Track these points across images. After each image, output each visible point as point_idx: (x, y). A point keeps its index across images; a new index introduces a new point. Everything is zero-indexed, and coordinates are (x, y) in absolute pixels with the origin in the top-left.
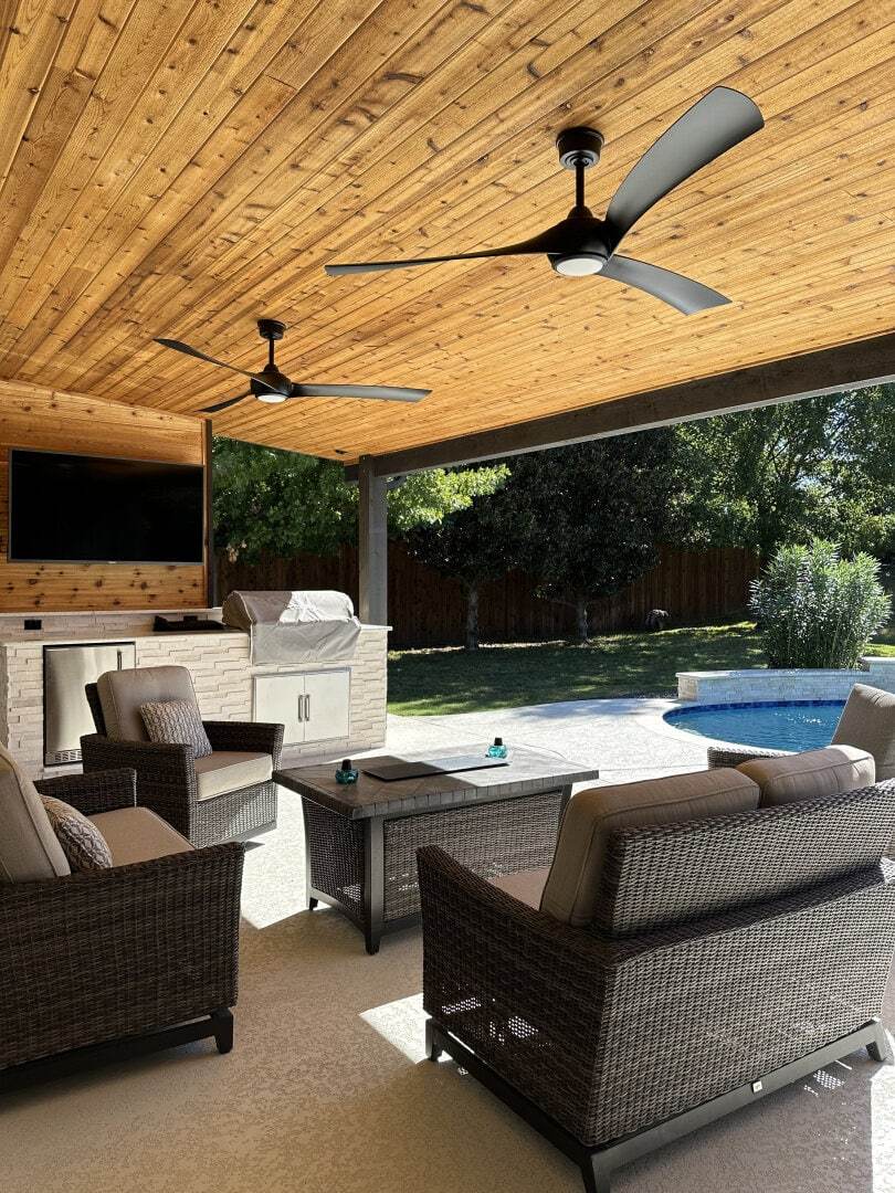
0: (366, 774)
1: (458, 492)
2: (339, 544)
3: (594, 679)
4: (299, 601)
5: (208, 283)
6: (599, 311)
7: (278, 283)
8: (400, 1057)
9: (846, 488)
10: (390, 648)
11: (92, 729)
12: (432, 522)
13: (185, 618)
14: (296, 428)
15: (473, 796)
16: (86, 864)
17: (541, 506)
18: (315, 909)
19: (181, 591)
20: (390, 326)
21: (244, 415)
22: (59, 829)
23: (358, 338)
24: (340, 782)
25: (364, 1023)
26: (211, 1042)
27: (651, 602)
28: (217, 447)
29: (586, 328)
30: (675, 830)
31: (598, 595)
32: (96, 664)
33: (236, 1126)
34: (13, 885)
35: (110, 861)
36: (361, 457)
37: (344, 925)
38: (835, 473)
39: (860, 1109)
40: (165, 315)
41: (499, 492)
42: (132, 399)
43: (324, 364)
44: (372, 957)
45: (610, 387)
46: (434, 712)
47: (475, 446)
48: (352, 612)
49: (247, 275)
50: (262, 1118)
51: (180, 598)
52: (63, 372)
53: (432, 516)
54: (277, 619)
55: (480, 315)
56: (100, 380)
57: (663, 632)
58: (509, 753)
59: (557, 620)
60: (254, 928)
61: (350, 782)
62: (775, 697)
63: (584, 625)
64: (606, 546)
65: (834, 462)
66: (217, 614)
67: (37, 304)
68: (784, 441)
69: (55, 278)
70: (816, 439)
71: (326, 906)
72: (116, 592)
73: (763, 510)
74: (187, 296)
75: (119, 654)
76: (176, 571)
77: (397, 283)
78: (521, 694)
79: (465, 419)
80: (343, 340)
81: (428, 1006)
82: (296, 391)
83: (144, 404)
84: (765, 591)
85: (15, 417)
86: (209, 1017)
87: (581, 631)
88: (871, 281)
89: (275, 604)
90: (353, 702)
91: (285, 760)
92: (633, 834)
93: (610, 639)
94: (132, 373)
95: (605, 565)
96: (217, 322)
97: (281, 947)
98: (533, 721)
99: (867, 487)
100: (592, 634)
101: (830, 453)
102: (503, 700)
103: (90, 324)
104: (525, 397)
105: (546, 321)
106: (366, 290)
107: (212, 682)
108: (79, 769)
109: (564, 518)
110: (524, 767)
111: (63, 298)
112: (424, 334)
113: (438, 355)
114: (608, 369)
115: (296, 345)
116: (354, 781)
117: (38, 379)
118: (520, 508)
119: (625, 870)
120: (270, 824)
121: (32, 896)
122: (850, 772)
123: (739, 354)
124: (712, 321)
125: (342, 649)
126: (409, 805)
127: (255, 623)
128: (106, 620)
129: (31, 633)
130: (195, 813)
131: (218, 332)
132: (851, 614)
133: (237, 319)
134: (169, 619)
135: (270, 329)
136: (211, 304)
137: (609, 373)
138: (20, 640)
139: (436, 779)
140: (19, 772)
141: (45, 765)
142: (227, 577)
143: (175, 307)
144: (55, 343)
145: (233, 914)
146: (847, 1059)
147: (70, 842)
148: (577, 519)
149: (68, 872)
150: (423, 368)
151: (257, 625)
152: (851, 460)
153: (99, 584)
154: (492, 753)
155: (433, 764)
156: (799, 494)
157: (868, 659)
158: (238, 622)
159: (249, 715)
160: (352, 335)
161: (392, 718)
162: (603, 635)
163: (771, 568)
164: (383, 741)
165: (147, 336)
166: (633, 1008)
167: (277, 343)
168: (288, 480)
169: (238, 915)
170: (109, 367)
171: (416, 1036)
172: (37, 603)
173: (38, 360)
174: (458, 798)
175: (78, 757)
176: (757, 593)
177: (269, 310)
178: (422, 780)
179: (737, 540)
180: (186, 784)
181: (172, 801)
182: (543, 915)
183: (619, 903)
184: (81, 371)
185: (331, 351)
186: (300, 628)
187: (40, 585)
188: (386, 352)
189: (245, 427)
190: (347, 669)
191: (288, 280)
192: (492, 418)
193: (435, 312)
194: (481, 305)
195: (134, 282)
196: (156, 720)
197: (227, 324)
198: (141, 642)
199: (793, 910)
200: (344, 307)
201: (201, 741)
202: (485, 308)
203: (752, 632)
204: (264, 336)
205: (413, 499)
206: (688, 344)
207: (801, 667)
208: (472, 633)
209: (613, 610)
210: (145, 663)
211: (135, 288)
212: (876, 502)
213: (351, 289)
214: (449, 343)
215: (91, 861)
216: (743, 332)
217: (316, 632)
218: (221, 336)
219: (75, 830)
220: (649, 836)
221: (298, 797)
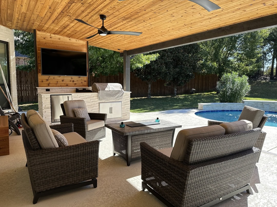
0: (127, 125)
1: (147, 60)
2: (118, 72)
3: (178, 105)
4: (110, 86)
5: (88, 5)
6: (185, 11)
7: (105, 5)
8: (135, 190)
9: (240, 60)
10: (131, 97)
11: (63, 114)
12: (140, 67)
13: (83, 89)
14: (108, 43)
15: (152, 131)
16: (62, 145)
17: (166, 64)
18: (115, 156)
19: (82, 83)
20: (132, 16)
21: (96, 40)
22: (56, 137)
23: (124, 19)
24: (121, 127)
25: (127, 182)
26: (92, 185)
27: (192, 87)
28: (90, 48)
29: (182, 16)
30: (205, 140)
31: (179, 85)
32: (63, 99)
33: (98, 204)
34: (45, 149)
35: (68, 144)
36: (124, 51)
37: (122, 159)
38: (238, 56)
39: (245, 205)
40: (77, 14)
41: (156, 60)
42: (69, 36)
43: (116, 26)
44: (128, 167)
45: (187, 32)
46: (141, 112)
47: (152, 48)
48: (122, 88)
49: (97, 3)
50: (104, 203)
51: (82, 84)
52: (53, 29)
53: (140, 66)
54: (105, 90)
55: (155, 13)
56: (62, 31)
57: (194, 94)
58: (160, 121)
59: (169, 91)
60: (101, 160)
61: (123, 127)
62: (221, 109)
63: (176, 92)
64: (182, 74)
65: (238, 53)
66: (90, 88)
67: (46, 11)
68: (225, 48)
69: (50, 4)
70: (234, 47)
71: (118, 155)
72: (67, 83)
73: (220, 65)
74: (82, 8)
75: (68, 97)
76: (81, 78)
77: (135, 4)
78: (161, 108)
79: (150, 41)
80: (121, 20)
81: (142, 178)
82: (109, 33)
83: (72, 37)
84: (220, 84)
85: (42, 40)
86: (91, 180)
87: (175, 94)
88: (257, 3)
89: (104, 86)
90: (122, 109)
91: (107, 122)
92: (195, 140)
93: (182, 96)
94: (69, 29)
95: (181, 78)
96: (90, 15)
97: (107, 164)
98: (164, 114)
99: (245, 59)
100: (177, 94)
101: (237, 51)
102: (157, 109)
103: (58, 16)
104: (165, 35)
105: (172, 14)
106: (127, 6)
107: (90, 104)
108: (60, 123)
109: (172, 66)
110: (164, 124)
111: (52, 9)
112: (141, 18)
113: (144, 23)
114: (187, 27)
115: (109, 21)
116: (124, 127)
117: (47, 31)
118: (161, 64)
119: (193, 148)
120: (104, 136)
121: (50, 152)
122: (247, 126)
123: (219, 23)
124: (214, 14)
125: (120, 97)
126: (137, 133)
127: (99, 90)
128: (65, 89)
129: (47, 92)
130: (87, 133)
131: (90, 18)
132: (241, 89)
133: (94, 14)
134: (79, 89)
135: (103, 17)
136: (88, 11)
137: (187, 29)
138: (45, 94)
139: (143, 127)
140: (46, 123)
141: (52, 122)
142: (92, 80)
143: (79, 11)
144: (51, 21)
145: (97, 157)
146: (241, 193)
147: (58, 140)
148: (175, 67)
149: (58, 147)
150: (140, 27)
151: (100, 91)
152: (242, 53)
153: (63, 81)
154: (156, 121)
155: (142, 123)
156: (229, 61)
157: (244, 100)
158: (95, 90)
159: (98, 112)
160: (123, 19)
161: (131, 113)
162: (180, 95)
163: (222, 79)
164: (129, 118)
165: (73, 19)
166: (193, 181)
167: (104, 21)
168: (106, 57)
169: (98, 157)
170: (64, 28)
171: (139, 185)
172: (49, 85)
173: (47, 26)
174: (149, 131)
175: (59, 121)
176: (218, 85)
177: (102, 12)
178: (140, 127)
179: (213, 72)
180: (85, 127)
181: (82, 131)
182: (171, 159)
183: (191, 156)
184: (57, 29)
185: (118, 23)
186: (110, 92)
187: (49, 81)
188: (131, 23)
189: (96, 43)
190: (121, 102)
191: (107, 4)
192: (157, 40)
193: (144, 12)
194: (156, 10)
195: (69, 5)
196: (77, 112)
197: (92, 16)
198: (73, 94)
199: (232, 159)
200: (121, 11)
201: (88, 117)
202: (156, 11)
203: (216, 94)
204: (101, 19)
205: (136, 61)
206: (208, 21)
207: (228, 102)
208: (149, 94)
209: (183, 89)
210: (74, 99)
211: (69, 6)
212: (247, 63)
213: (123, 6)
214: (147, 20)
215: (63, 144)
216: (222, 17)
217: (114, 93)
218: (91, 19)
219: (59, 137)
220: (199, 141)
221: (111, 130)
